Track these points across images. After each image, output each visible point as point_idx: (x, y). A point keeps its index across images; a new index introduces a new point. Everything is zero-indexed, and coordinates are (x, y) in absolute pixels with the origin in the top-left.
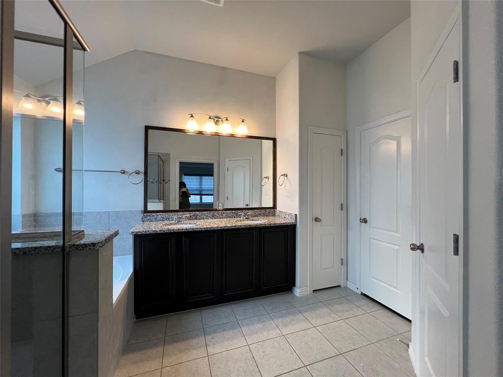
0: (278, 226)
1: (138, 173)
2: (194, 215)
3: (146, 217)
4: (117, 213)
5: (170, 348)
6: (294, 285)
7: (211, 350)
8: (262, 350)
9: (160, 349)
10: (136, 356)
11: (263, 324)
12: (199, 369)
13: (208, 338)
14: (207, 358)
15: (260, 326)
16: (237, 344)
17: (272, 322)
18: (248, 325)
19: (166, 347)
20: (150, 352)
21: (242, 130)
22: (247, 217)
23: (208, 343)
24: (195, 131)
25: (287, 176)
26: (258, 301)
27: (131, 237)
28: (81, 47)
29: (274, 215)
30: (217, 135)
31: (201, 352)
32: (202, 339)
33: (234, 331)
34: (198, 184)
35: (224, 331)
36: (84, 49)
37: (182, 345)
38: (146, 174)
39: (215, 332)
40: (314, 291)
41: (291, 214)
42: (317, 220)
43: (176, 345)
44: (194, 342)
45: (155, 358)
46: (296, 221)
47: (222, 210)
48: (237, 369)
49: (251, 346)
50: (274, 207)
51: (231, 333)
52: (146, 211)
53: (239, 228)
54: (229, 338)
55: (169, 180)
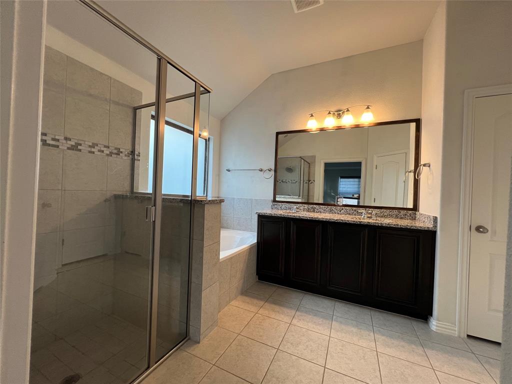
0: (402, 228)
1: (270, 170)
2: (312, 208)
3: (274, 205)
4: (256, 200)
5: (267, 305)
6: (431, 315)
7: (295, 321)
8: (341, 347)
9: (262, 303)
10: (247, 299)
11: (359, 330)
12: (279, 328)
13: (298, 313)
14: (289, 325)
15: (354, 330)
16: (319, 330)
17: (372, 334)
18: (341, 323)
19: (266, 303)
20: (255, 301)
21: (368, 118)
22: (369, 216)
23: (296, 316)
24: (317, 129)
25: (429, 166)
26: (369, 311)
27: (256, 216)
28: (207, 92)
29: (414, 219)
30: (339, 128)
31: (287, 319)
32: (293, 312)
33: (324, 321)
34: (356, 186)
35: (315, 316)
36: (209, 92)
37: (277, 308)
38: (275, 171)
39: (306, 312)
40: (468, 336)
41: (429, 216)
42: (479, 229)
43: (273, 306)
44: (285, 310)
45: (256, 306)
46: (436, 227)
47: (341, 206)
48: (307, 346)
49: (331, 339)
50: (415, 208)
51: (320, 320)
52: (274, 201)
53: (346, 223)
54: (315, 322)
55: (314, 181)
